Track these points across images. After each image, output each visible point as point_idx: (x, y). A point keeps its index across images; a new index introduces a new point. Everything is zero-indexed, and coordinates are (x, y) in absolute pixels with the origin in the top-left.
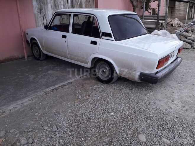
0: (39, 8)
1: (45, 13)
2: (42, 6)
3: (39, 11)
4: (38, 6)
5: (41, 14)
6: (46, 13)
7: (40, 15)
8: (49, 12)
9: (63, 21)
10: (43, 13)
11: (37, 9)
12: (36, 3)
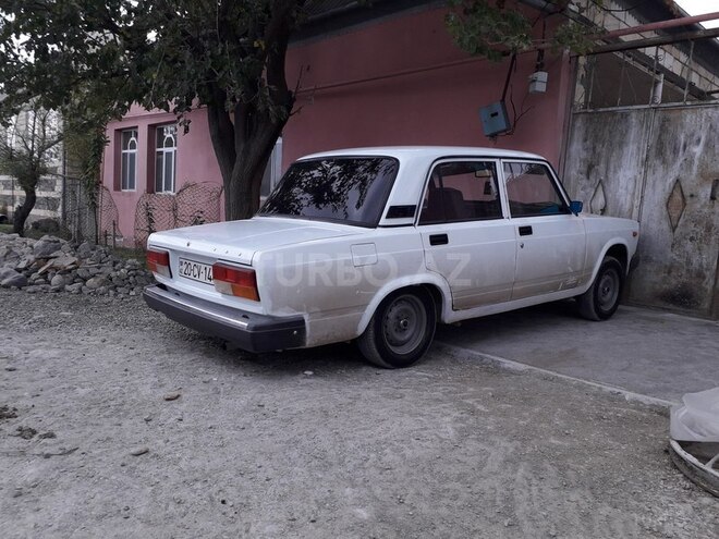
0: (585, 161)
1: (607, 177)
2: (599, 154)
3: (586, 169)
4: (584, 155)
5: (588, 178)
6: (611, 175)
7: (585, 182)
8: (621, 174)
9: (685, 204)
10: (598, 173)
11: (578, 165)
12: (580, 147)
